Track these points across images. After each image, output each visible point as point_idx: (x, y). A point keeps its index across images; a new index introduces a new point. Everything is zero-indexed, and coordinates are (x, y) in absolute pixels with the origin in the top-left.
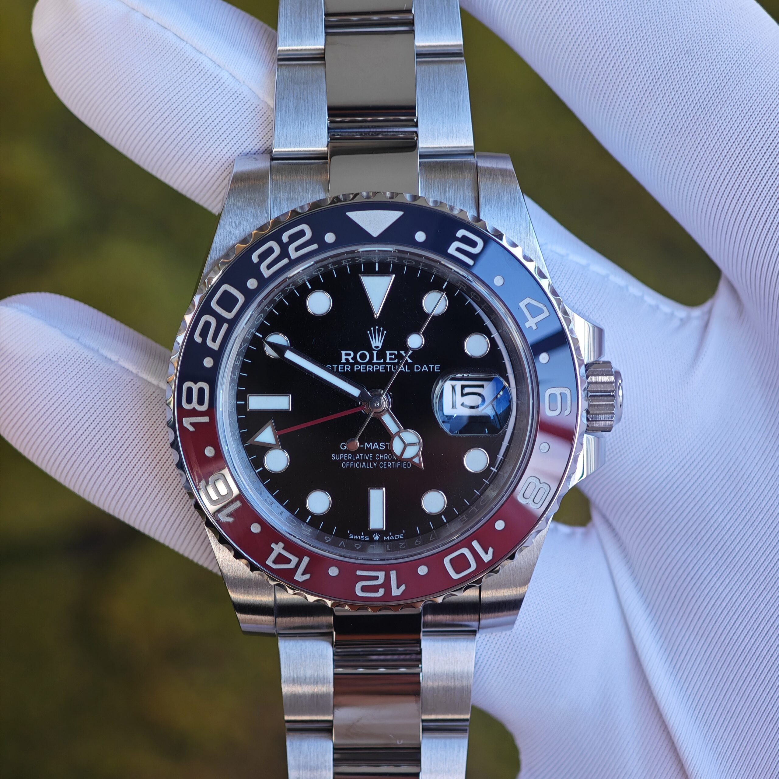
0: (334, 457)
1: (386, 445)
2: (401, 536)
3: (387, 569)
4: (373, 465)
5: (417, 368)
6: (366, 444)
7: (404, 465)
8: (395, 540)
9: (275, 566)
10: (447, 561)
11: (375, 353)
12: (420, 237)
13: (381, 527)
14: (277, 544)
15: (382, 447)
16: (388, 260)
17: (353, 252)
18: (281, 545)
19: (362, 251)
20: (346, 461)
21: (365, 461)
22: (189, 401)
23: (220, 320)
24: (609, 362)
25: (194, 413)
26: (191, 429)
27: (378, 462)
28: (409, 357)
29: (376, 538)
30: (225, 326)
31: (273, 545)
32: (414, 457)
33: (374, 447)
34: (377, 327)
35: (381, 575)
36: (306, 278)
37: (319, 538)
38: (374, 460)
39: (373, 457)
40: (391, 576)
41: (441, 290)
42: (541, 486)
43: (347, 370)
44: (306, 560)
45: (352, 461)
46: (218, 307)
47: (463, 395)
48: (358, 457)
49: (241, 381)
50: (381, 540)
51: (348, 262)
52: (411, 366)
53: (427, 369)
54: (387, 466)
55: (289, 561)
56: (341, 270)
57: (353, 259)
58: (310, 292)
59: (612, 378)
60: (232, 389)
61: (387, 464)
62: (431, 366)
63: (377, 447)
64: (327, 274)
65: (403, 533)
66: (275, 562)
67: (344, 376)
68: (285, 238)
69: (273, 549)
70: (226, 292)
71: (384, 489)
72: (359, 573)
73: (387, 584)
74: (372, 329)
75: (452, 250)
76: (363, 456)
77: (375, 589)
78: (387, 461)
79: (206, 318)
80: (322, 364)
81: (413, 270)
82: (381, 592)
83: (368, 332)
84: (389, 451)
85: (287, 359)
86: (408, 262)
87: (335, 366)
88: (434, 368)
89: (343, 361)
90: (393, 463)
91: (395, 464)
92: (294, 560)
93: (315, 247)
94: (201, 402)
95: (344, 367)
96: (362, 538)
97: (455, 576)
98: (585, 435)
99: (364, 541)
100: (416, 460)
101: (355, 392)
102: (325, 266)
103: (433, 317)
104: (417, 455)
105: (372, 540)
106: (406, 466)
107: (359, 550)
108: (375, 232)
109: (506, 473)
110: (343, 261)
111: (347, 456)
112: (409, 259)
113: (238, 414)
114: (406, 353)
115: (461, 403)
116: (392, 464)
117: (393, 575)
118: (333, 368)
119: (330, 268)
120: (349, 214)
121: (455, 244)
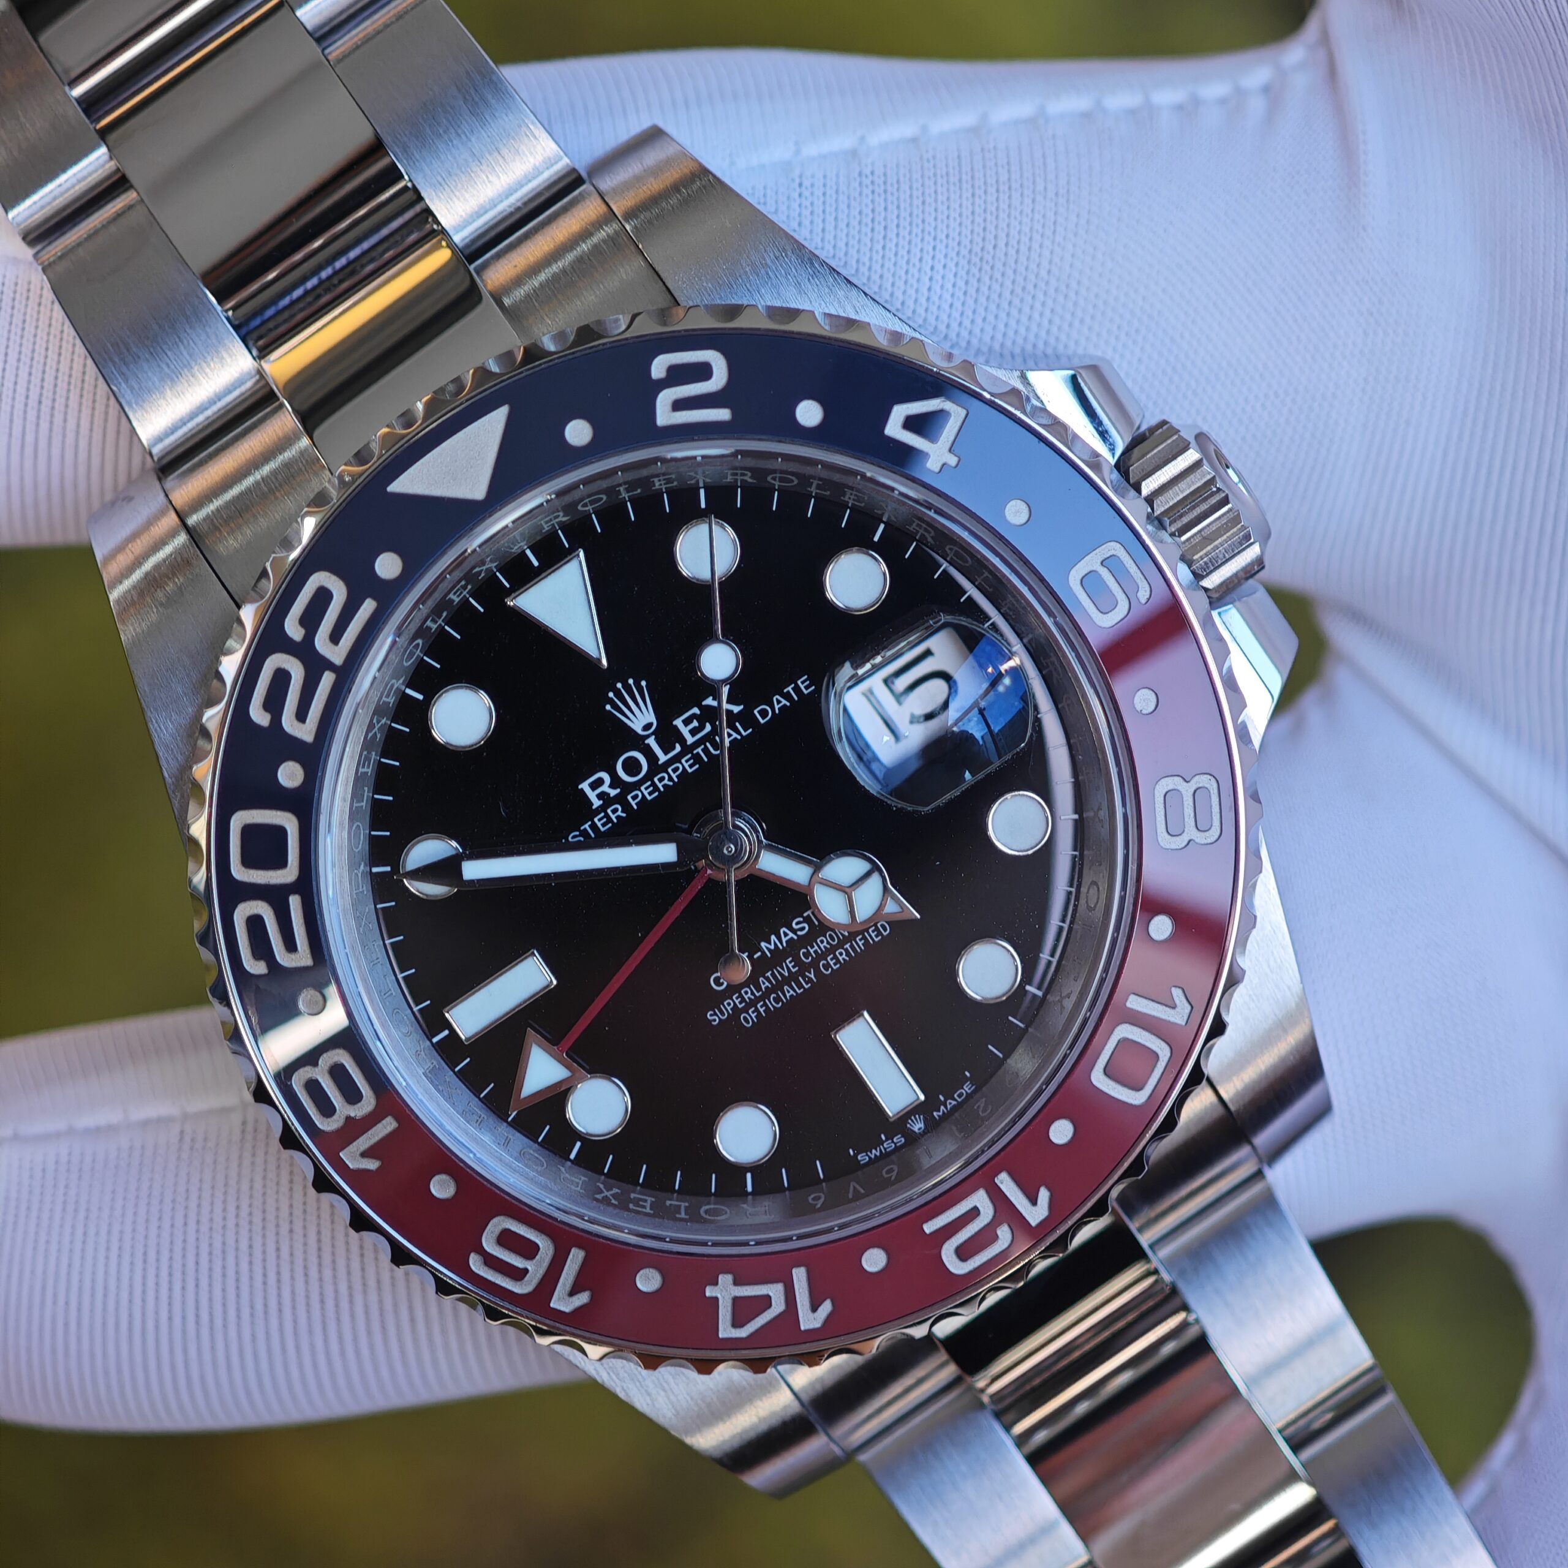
0: (714, 1018)
1: (807, 920)
2: (967, 1088)
3: (984, 1178)
4: (808, 980)
6: (763, 944)
7: (872, 935)
8: (959, 1106)
9: (743, 1333)
10: (1098, 1079)
11: (652, 742)
12: (578, 433)
13: (912, 1098)
14: (715, 1283)
16: (546, 528)
17: (462, 558)
18: (725, 1279)
19: (480, 546)
20: (745, 1010)
22: (327, 1109)
23: (276, 896)
25: (354, 1129)
26: (372, 1165)
28: (728, 702)
29: (918, 1126)
30: (295, 902)
31: (710, 1292)
32: (881, 906)
33: (784, 940)
34: (619, 685)
36: (399, 684)
38: (803, 968)
39: (797, 961)
40: (1003, 1187)
41: (701, 515)
44: (799, 1275)
46: (253, 872)
48: (765, 985)
49: (410, 992)
53: (784, 702)
54: (837, 962)
55: (765, 1302)
56: (461, 615)
57: (469, 577)
62: (790, 689)
63: (791, 935)
64: (438, 644)
65: (966, 1079)
66: (737, 1323)
68: (293, 629)
71: (866, 1014)
72: (929, 1228)
73: (1004, 1207)
74: (611, 695)
75: (665, 416)
77: (986, 1237)
78: (832, 950)
79: (243, 912)
81: (612, 513)
82: (1004, 1236)
83: (608, 707)
85: (472, 882)
86: (592, 503)
87: (587, 826)
88: (797, 689)
89: (597, 803)
91: (852, 947)
92: (775, 1292)
93: (368, 607)
94: (352, 1095)
95: (607, 816)
96: (888, 1146)
97: (1136, 1098)
98: (1215, 614)
100: (891, 907)
101: (664, 853)
102: (421, 632)
103: (720, 584)
104: (886, 893)
105: (912, 1139)
106: (879, 934)
107: (900, 1178)
108: (477, 490)
110: (451, 596)
111: (740, 996)
112: (589, 496)
113: (452, 1066)
114: (717, 696)
115: (907, 718)
116: (846, 950)
117: (1005, 1183)
118: (584, 833)
119: (434, 627)
120: (395, 487)
121: (665, 398)
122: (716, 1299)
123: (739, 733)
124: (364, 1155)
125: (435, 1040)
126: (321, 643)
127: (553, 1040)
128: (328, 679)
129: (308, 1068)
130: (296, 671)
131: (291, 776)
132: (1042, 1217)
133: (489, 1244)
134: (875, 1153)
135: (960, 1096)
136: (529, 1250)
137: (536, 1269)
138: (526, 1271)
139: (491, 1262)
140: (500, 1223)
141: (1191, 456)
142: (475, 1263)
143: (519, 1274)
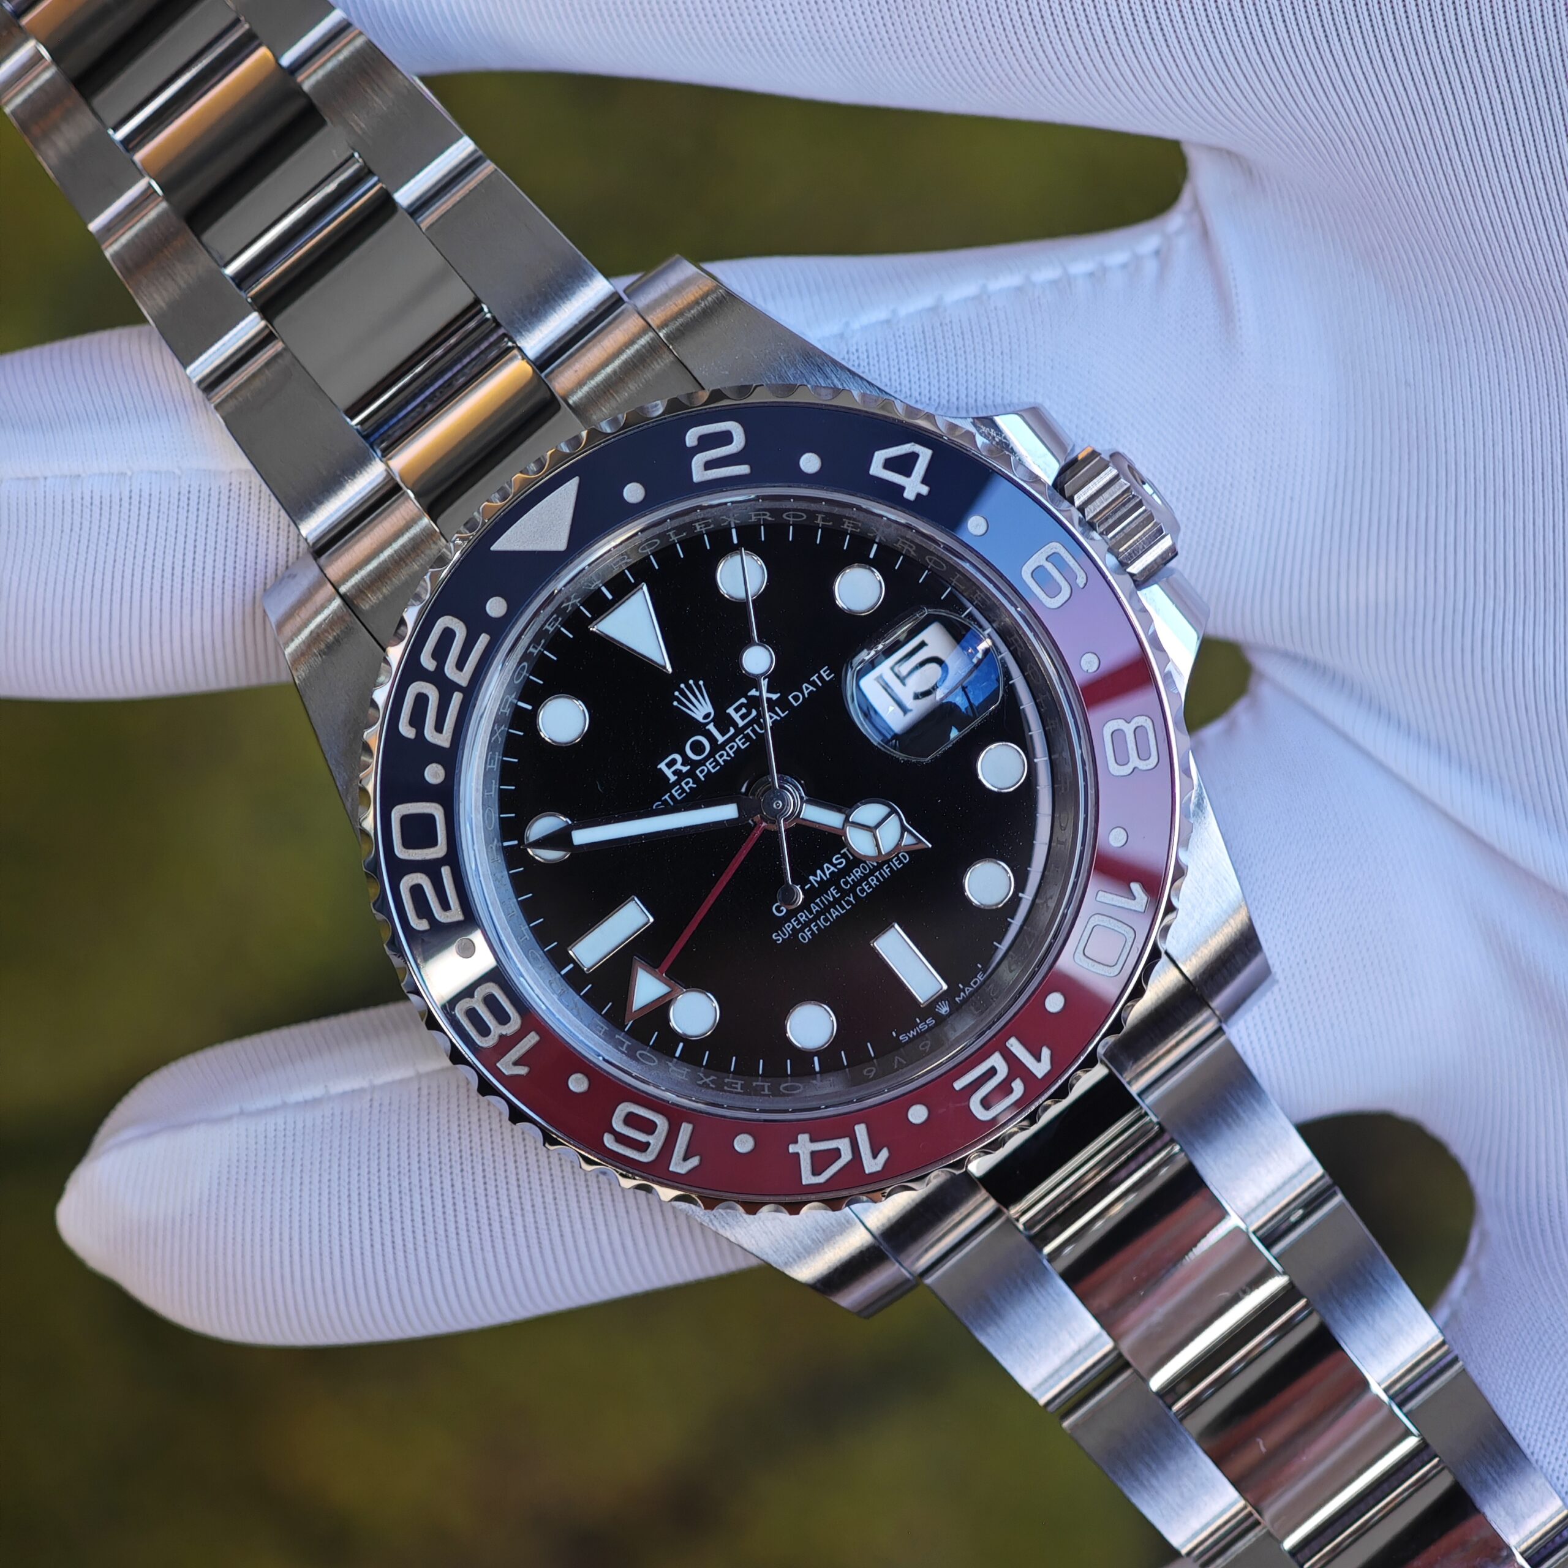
0: (778, 938)
1: (844, 856)
2: (980, 977)
3: (998, 1045)
4: (848, 903)
6: (811, 878)
7: (896, 865)
8: (975, 992)
9: (821, 1179)
11: (711, 727)
12: (634, 493)
13: (938, 988)
14: (796, 1141)
15: (841, 863)
16: (617, 569)
17: (552, 598)
18: (803, 1138)
19: (564, 588)
20: (802, 930)
21: (832, 905)
22: (484, 1031)
23: (431, 869)
25: (506, 1044)
26: (522, 1071)
27: (853, 890)
28: (767, 692)
29: (944, 1009)
30: (446, 871)
31: (792, 1149)
32: (901, 838)
33: (827, 873)
34: (682, 686)
36: (512, 698)
38: (844, 893)
39: (839, 888)
40: (1013, 1049)
42: (1133, 725)
43: (690, 788)
44: (861, 1130)
46: (411, 851)
47: (905, 679)
49: (541, 936)
50: (955, 1009)
53: (811, 688)
55: (836, 1154)
56: (555, 642)
57: (559, 611)
62: (815, 677)
63: (832, 869)
64: (539, 666)
65: (978, 969)
66: (816, 1172)
67: (693, 801)
68: (427, 661)
70: (405, 820)
71: (896, 926)
72: (958, 1085)
73: (1016, 1068)
74: (677, 693)
75: (699, 474)
76: (821, 900)
77: (1003, 1090)
78: (865, 878)
79: (407, 883)
80: (642, 812)
81: (665, 553)
82: (1018, 1087)
83: (675, 703)
84: (856, 861)
85: (581, 846)
86: (649, 546)
87: (666, 797)
88: (820, 677)
89: (673, 778)
91: (881, 874)
92: (844, 1145)
93: (484, 639)
94: (502, 1018)
95: (681, 788)
96: (922, 1027)
98: (1140, 594)
99: (930, 1029)
100: (908, 840)
101: (728, 812)
102: (526, 656)
103: (753, 601)
104: (904, 829)
105: (941, 1020)
106: (901, 862)
107: (933, 1051)
108: (559, 542)
110: (547, 627)
111: (797, 919)
112: (647, 542)
113: (578, 990)
114: (759, 689)
115: (910, 695)
116: (876, 877)
117: (1015, 1046)
118: (665, 803)
119: (536, 652)
120: (497, 546)
121: (698, 461)
122: (798, 1154)
123: (778, 715)
124: (516, 1063)
125: (563, 972)
126: (450, 670)
127: (654, 965)
128: (457, 698)
129: (468, 999)
130: (432, 693)
131: (436, 775)
132: (1046, 1071)
133: (618, 1124)
134: (912, 1033)
135: (975, 983)
136: (649, 1127)
137: (656, 1142)
138: (648, 1144)
139: (621, 1139)
140: (625, 1108)
141: (1110, 473)
142: (609, 1141)
143: (643, 1147)
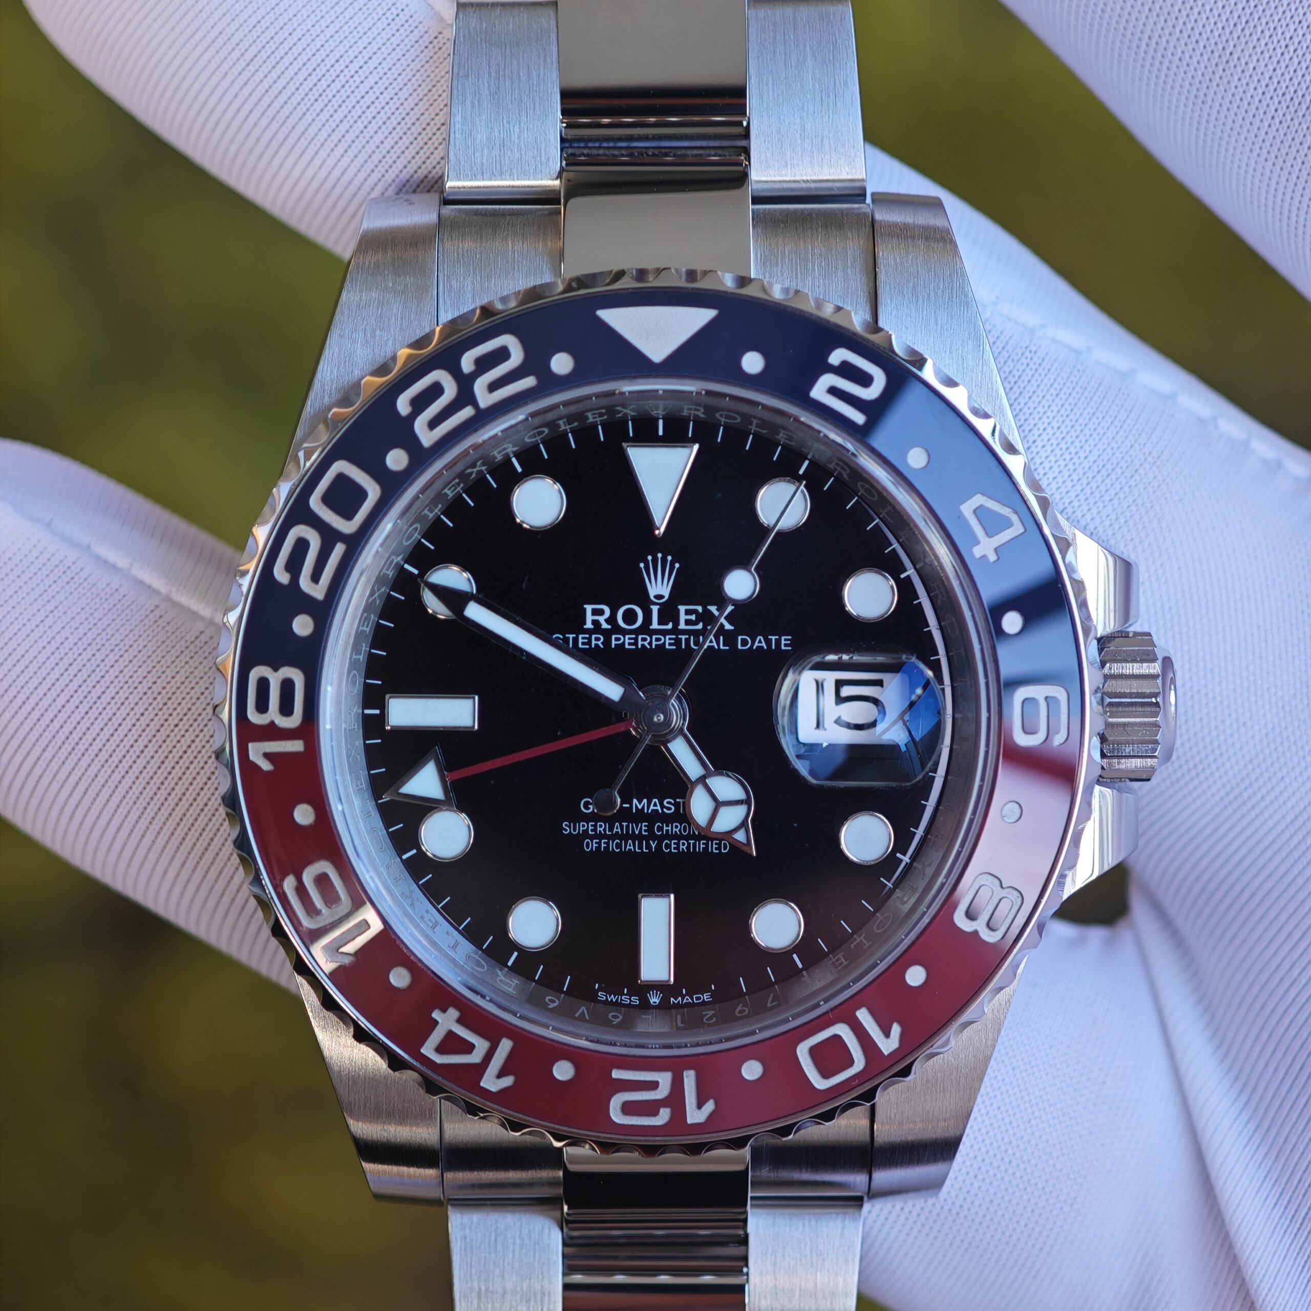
0: (567, 828)
1: (677, 805)
2: (706, 997)
3: (676, 1067)
4: (649, 846)
5: (744, 642)
6: (635, 801)
7: (713, 847)
8: (692, 1005)
9: (439, 1059)
10: (803, 1051)
11: (655, 609)
12: (753, 362)
13: (665, 978)
14: (444, 1010)
15: (669, 809)
16: (685, 413)
17: (611, 394)
18: (453, 1013)
19: (630, 392)
20: (592, 838)
21: (634, 837)
22: (262, 706)
23: (329, 536)
24: (1149, 634)
25: (271, 732)
26: (266, 766)
27: (660, 839)
28: (726, 618)
29: (654, 1000)
30: (339, 549)
31: (436, 1015)
32: (736, 830)
33: (652, 807)
34: (660, 555)
35: (664, 1079)
36: (510, 449)
37: (535, 1001)
38: (652, 836)
39: (650, 829)
40: (686, 1081)
41: (795, 478)
42: (1004, 893)
43: (596, 645)
44: (505, 1046)
45: (604, 836)
46: (325, 508)
47: (840, 700)
48: (617, 829)
49: (373, 667)
50: (664, 1006)
51: (601, 415)
52: (730, 638)
53: (764, 644)
54: (677, 848)
55: (469, 1048)
56: (585, 433)
57: (611, 410)
58: (516, 479)
59: (1155, 668)
60: (354, 682)
61: (678, 844)
62: (773, 638)
63: (659, 808)
64: (556, 442)
65: (710, 990)
66: (440, 1050)
67: (590, 657)
68: (467, 363)
69: (436, 1023)
70: (341, 478)
71: (672, 896)
72: (616, 1074)
73: (676, 1099)
74: (650, 558)
75: (819, 392)
76: (628, 827)
77: (651, 1108)
78: (679, 837)
79: (299, 531)
80: (542, 632)
81: (736, 434)
82: (664, 1116)
83: (642, 565)
84: (683, 816)
85: (468, 620)
86: (727, 417)
87: (571, 636)
88: (778, 642)
89: (589, 625)
90: (692, 842)
91: (694, 845)
92: (481, 1045)
93: (529, 382)
94: (286, 709)
95: (590, 639)
96: (625, 999)
97: (820, 1083)
98: (1097, 788)
99: (630, 1006)
100: (740, 836)
101: (612, 690)
102: (552, 425)
103: (777, 533)
104: (743, 824)
105: (645, 1005)
106: (719, 848)
107: (618, 1026)
108: (657, 352)
109: (930, 865)
110: (589, 415)
111: (595, 826)
112: (729, 410)
113: (366, 736)
114: (721, 609)
115: (835, 718)
116: (689, 844)
117: (689, 1079)
118: (566, 640)
119: (563, 427)
120: (604, 314)
121: (828, 380)
124: (266, 756)
125: (367, 712)
126: (480, 386)
127: (447, 767)
128: (467, 412)
129: (269, 669)
130: (450, 390)
131: (396, 462)
132: (698, 1121)
133: (308, 877)
134: (612, 998)
135: (698, 999)
136: (331, 898)
137: (328, 916)
138: (318, 912)
139: (301, 890)
140: (324, 866)
142: (289, 884)
143: (313, 912)
